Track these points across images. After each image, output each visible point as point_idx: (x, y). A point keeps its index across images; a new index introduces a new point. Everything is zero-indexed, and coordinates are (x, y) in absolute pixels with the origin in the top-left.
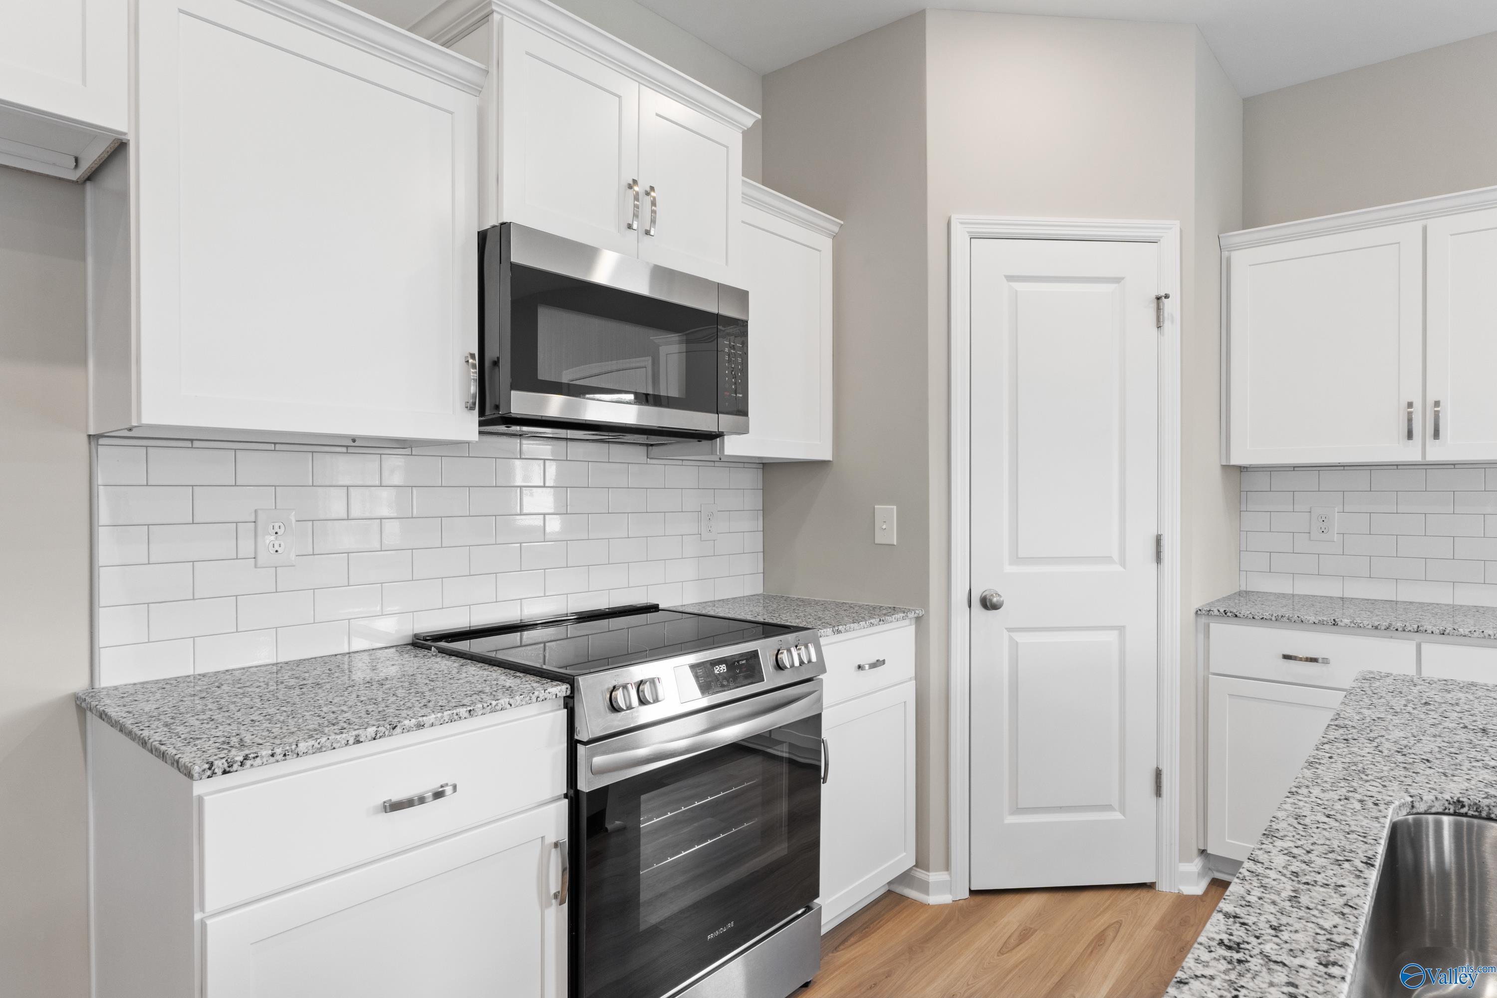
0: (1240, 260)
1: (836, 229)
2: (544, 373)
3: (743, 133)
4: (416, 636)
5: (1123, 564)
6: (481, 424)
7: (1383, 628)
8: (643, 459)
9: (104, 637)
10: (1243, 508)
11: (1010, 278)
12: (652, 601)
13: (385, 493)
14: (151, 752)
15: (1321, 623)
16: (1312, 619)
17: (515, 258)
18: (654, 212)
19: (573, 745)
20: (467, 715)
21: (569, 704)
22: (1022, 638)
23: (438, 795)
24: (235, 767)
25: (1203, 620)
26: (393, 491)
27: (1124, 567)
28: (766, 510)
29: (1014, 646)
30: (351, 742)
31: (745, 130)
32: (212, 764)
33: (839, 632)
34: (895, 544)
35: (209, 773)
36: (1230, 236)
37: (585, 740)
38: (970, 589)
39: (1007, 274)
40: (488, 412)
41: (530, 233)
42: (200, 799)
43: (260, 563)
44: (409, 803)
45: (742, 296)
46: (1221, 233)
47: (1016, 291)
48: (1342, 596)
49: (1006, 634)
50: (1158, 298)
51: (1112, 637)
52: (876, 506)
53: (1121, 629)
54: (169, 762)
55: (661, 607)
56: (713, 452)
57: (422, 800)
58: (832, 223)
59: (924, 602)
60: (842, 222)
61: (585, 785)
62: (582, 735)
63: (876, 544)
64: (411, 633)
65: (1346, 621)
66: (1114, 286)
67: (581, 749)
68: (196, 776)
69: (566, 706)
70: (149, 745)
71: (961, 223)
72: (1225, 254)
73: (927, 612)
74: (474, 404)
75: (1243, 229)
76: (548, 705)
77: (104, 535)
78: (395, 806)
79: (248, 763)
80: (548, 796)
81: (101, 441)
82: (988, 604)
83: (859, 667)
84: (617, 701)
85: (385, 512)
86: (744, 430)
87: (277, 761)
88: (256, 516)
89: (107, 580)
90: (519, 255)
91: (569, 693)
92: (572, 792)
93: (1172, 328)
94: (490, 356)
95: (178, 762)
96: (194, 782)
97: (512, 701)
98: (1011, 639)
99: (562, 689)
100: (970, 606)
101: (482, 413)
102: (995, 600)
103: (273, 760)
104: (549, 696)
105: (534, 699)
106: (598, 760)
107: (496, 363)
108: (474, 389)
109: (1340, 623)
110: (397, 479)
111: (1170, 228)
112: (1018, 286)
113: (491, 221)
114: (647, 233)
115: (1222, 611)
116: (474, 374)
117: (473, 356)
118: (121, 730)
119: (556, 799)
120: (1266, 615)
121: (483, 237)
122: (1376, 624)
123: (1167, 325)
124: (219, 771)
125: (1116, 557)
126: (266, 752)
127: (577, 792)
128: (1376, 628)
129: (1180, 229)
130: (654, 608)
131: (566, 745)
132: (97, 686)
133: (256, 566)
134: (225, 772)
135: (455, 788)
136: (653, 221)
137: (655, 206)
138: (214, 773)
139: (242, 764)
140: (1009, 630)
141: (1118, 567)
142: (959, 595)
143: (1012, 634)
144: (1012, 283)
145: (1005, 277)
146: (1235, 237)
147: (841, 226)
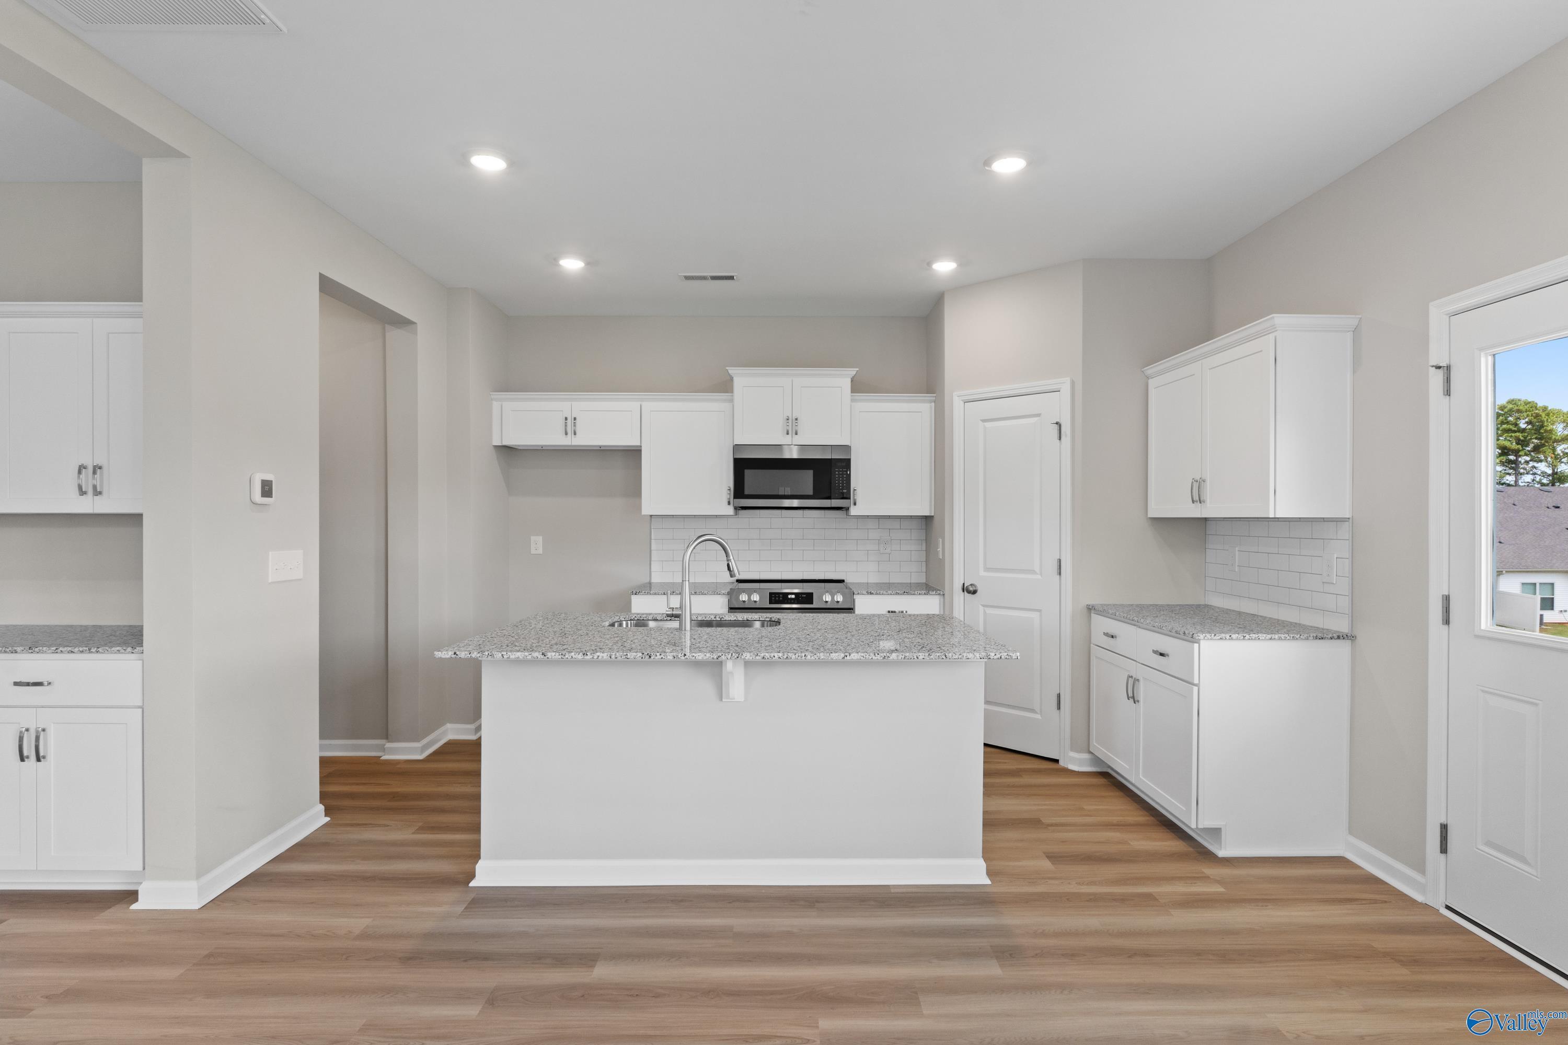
0: (1152, 384)
1: (934, 399)
2: (747, 492)
3: (850, 379)
5: (1041, 574)
6: (734, 510)
9: (653, 569)
10: (1207, 546)
11: (984, 421)
17: (747, 456)
22: (988, 612)
25: (1088, 612)
27: (1042, 576)
28: (927, 540)
29: (986, 615)
31: (857, 371)
33: (872, 593)
37: (732, 608)
38: (964, 583)
40: (738, 506)
41: (744, 446)
45: (847, 448)
46: (1143, 368)
47: (987, 427)
49: (981, 608)
50: (1059, 424)
51: (1035, 616)
53: (1041, 612)
59: (942, 588)
60: (935, 395)
66: (1036, 419)
71: (958, 396)
73: (943, 592)
74: (730, 502)
77: (653, 542)
79: (640, 593)
81: (652, 517)
82: (968, 591)
89: (653, 553)
90: (738, 455)
93: (1066, 439)
98: (982, 612)
100: (963, 591)
101: (735, 506)
102: (974, 589)
103: (645, 593)
108: (729, 497)
111: (1065, 383)
112: (988, 425)
113: (738, 446)
114: (796, 433)
116: (730, 492)
117: (731, 488)
123: (1064, 439)
125: (1037, 571)
129: (1072, 382)
132: (651, 582)
137: (799, 421)
140: (983, 606)
141: (1039, 577)
142: (958, 586)
143: (985, 608)
144: (985, 424)
145: (981, 420)
146: (1150, 370)
147: (935, 396)
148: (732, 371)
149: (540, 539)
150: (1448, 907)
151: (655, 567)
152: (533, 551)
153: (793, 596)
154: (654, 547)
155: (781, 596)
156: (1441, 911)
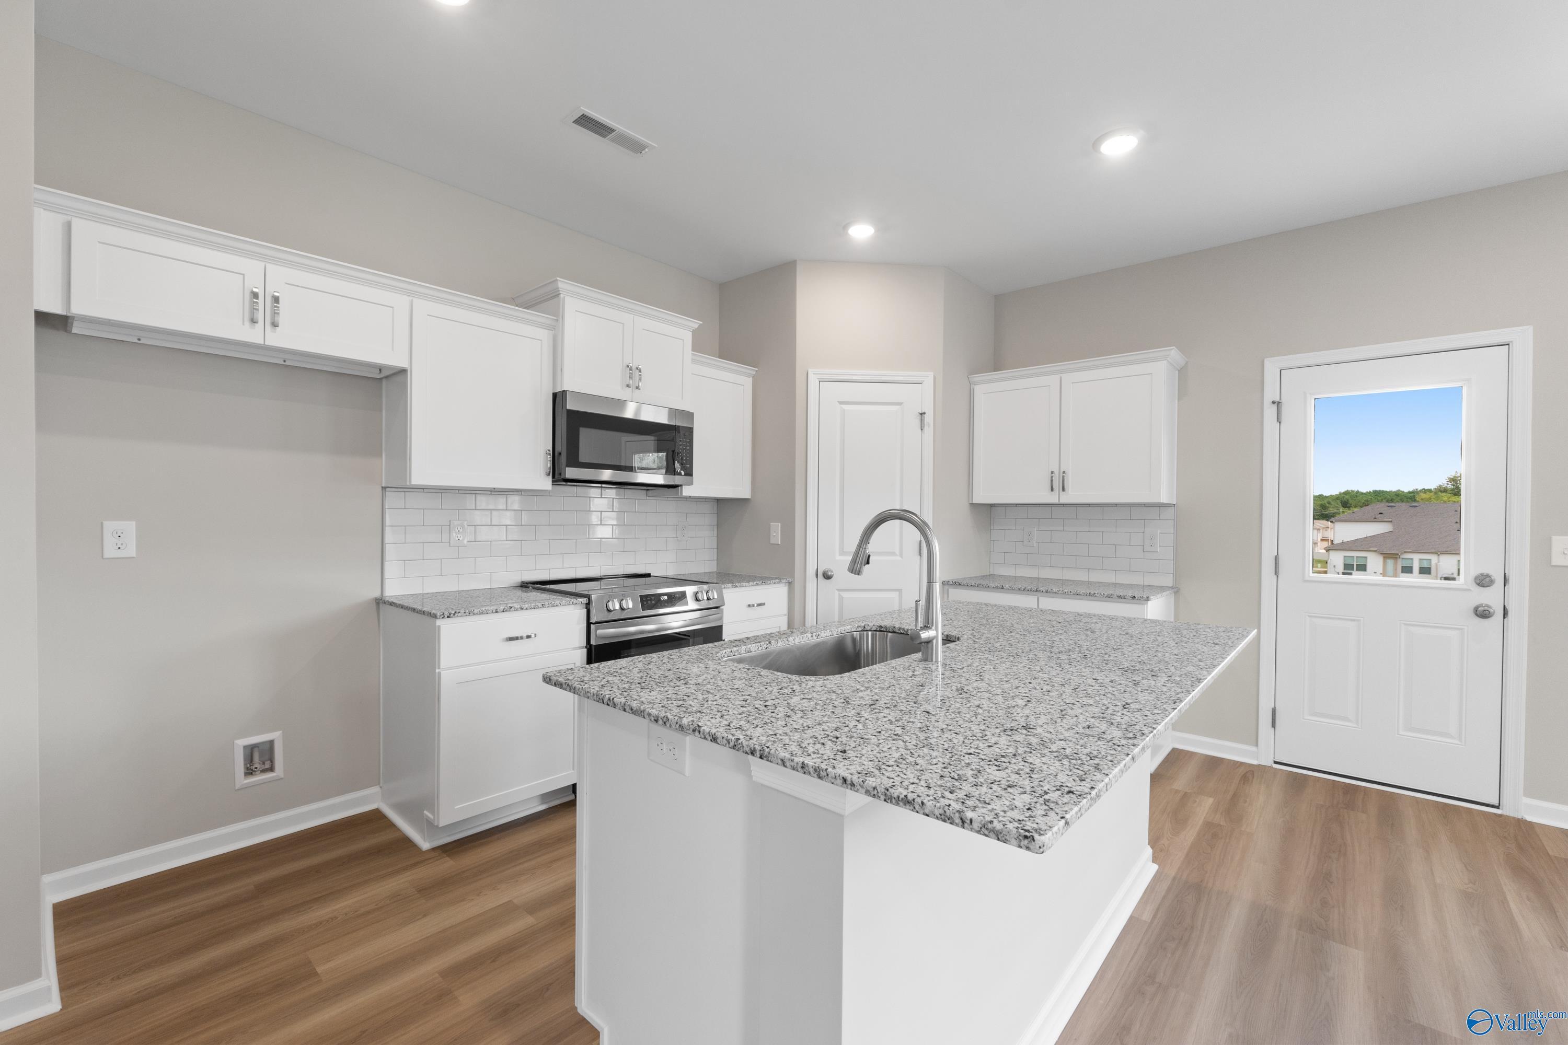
0: (979, 390)
1: (754, 373)
2: (583, 458)
3: (692, 331)
4: (523, 582)
5: (901, 555)
6: (553, 481)
7: (1022, 589)
8: (644, 497)
9: (387, 575)
10: (992, 528)
11: (841, 403)
12: (648, 572)
13: (508, 513)
14: (418, 612)
15: (997, 588)
16: (993, 585)
17: (568, 407)
18: (640, 375)
19: (589, 624)
20: (541, 606)
21: (588, 606)
22: (845, 595)
23: (528, 637)
24: (452, 615)
25: (946, 587)
26: (513, 512)
27: (902, 557)
28: (718, 526)
29: (841, 598)
30: (494, 612)
31: (701, 324)
32: (444, 613)
33: (736, 586)
34: (780, 543)
35: (442, 616)
36: (974, 377)
37: (594, 622)
38: (817, 569)
39: (840, 400)
40: (556, 477)
41: (577, 394)
42: (439, 626)
43: (451, 545)
44: (517, 638)
45: (690, 416)
46: (970, 375)
47: (844, 410)
48: (1037, 577)
49: (837, 593)
50: (921, 414)
51: (895, 595)
52: (771, 524)
53: (900, 591)
54: (426, 614)
55: (652, 575)
56: (677, 494)
57: (522, 638)
58: (752, 370)
59: (793, 576)
60: (757, 369)
61: (593, 642)
62: (593, 620)
63: (772, 544)
64: (520, 581)
65: (1007, 586)
66: (898, 407)
67: (592, 626)
68: (438, 617)
69: (586, 608)
70: (416, 610)
71: (814, 374)
72: (972, 386)
73: (794, 580)
74: (550, 472)
75: (994, 372)
76: (578, 606)
77: (388, 530)
78: (511, 639)
79: (456, 615)
80: (577, 646)
81: (387, 489)
82: (827, 577)
83: (749, 605)
84: (609, 606)
85: (508, 523)
86: (691, 483)
87: (466, 615)
88: (450, 523)
89: (388, 548)
90: (570, 406)
91: (587, 602)
92: (588, 647)
93: (929, 430)
94: (558, 449)
95: (430, 613)
96: (437, 620)
97: (561, 603)
98: (840, 595)
99: (585, 600)
100: (817, 577)
101: (553, 477)
102: (830, 573)
103: (465, 614)
104: (578, 602)
105: (571, 603)
106: (599, 632)
107: (560, 454)
108: (550, 465)
109: (1005, 588)
110: (516, 507)
111: (928, 377)
112: (845, 407)
113: (558, 390)
114: (637, 388)
115: (954, 582)
116: (550, 458)
117: (549, 451)
118: (402, 608)
119: (582, 648)
120: (973, 584)
121: (555, 396)
122: (1020, 587)
123: (926, 428)
124: (446, 616)
125: (897, 552)
126: (462, 611)
127: (591, 646)
128: (1020, 590)
129: (934, 376)
130: (648, 575)
131: (586, 624)
132: (384, 595)
133: (450, 546)
134: (448, 617)
135: (535, 636)
136: (640, 379)
137: (641, 372)
138: (444, 617)
139: (454, 615)
140: (839, 590)
141: (899, 558)
142: (811, 571)
143: (840, 593)
144: (842, 406)
145: (838, 402)
146: (977, 378)
147: (757, 371)
148: (563, 285)
149: (130, 527)
150: (1276, 763)
151: (391, 569)
152: (110, 551)
153: (666, 598)
154: (389, 537)
155: (653, 598)
156: (1274, 767)
